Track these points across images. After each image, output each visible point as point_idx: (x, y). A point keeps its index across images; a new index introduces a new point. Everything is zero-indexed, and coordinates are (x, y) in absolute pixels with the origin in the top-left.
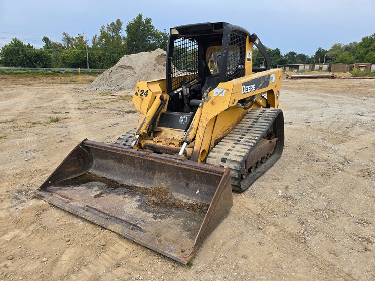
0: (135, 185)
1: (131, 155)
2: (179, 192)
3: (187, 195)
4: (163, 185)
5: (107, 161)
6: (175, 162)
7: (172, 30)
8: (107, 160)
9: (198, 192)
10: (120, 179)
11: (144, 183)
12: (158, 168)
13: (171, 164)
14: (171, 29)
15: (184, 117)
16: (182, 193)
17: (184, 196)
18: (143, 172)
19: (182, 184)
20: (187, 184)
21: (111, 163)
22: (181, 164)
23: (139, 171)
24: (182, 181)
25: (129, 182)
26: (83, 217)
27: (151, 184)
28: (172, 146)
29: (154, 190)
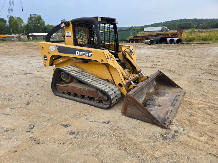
0: (143, 99)
2: (150, 90)
9: (151, 85)
11: (143, 96)
14: (97, 17)
20: (149, 85)
27: (144, 94)
29: (148, 94)
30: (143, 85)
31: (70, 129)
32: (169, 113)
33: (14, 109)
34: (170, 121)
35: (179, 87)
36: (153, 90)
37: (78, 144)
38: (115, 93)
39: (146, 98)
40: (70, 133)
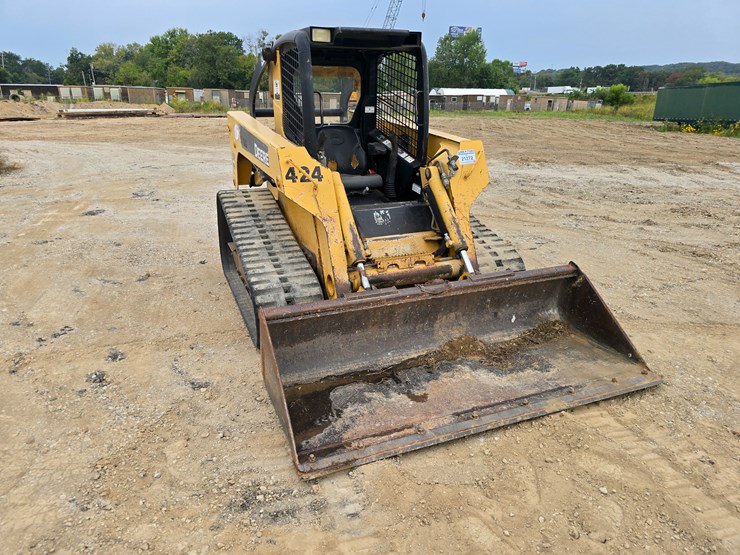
0: (406, 358)
1: (414, 300)
2: (487, 332)
3: (501, 330)
4: (456, 334)
5: (310, 343)
6: (502, 282)
7: (314, 30)
8: (314, 338)
9: (514, 318)
10: (366, 363)
11: (420, 346)
12: (445, 308)
13: (496, 287)
14: (312, 28)
15: (382, 212)
16: (494, 331)
17: (499, 333)
18: (409, 328)
19: (487, 317)
20: (496, 314)
21: (324, 341)
22: (514, 280)
23: (399, 329)
24: (487, 313)
25: (389, 359)
26: (489, 427)
27: (433, 341)
28: (421, 267)
29: (452, 347)
30: (388, 300)
31: (107, 367)
32: (392, 436)
33: (105, 281)
34: (347, 463)
35: (636, 359)
36: (507, 339)
37: (60, 407)
38: (289, 301)
39: (426, 355)
40: (94, 376)
